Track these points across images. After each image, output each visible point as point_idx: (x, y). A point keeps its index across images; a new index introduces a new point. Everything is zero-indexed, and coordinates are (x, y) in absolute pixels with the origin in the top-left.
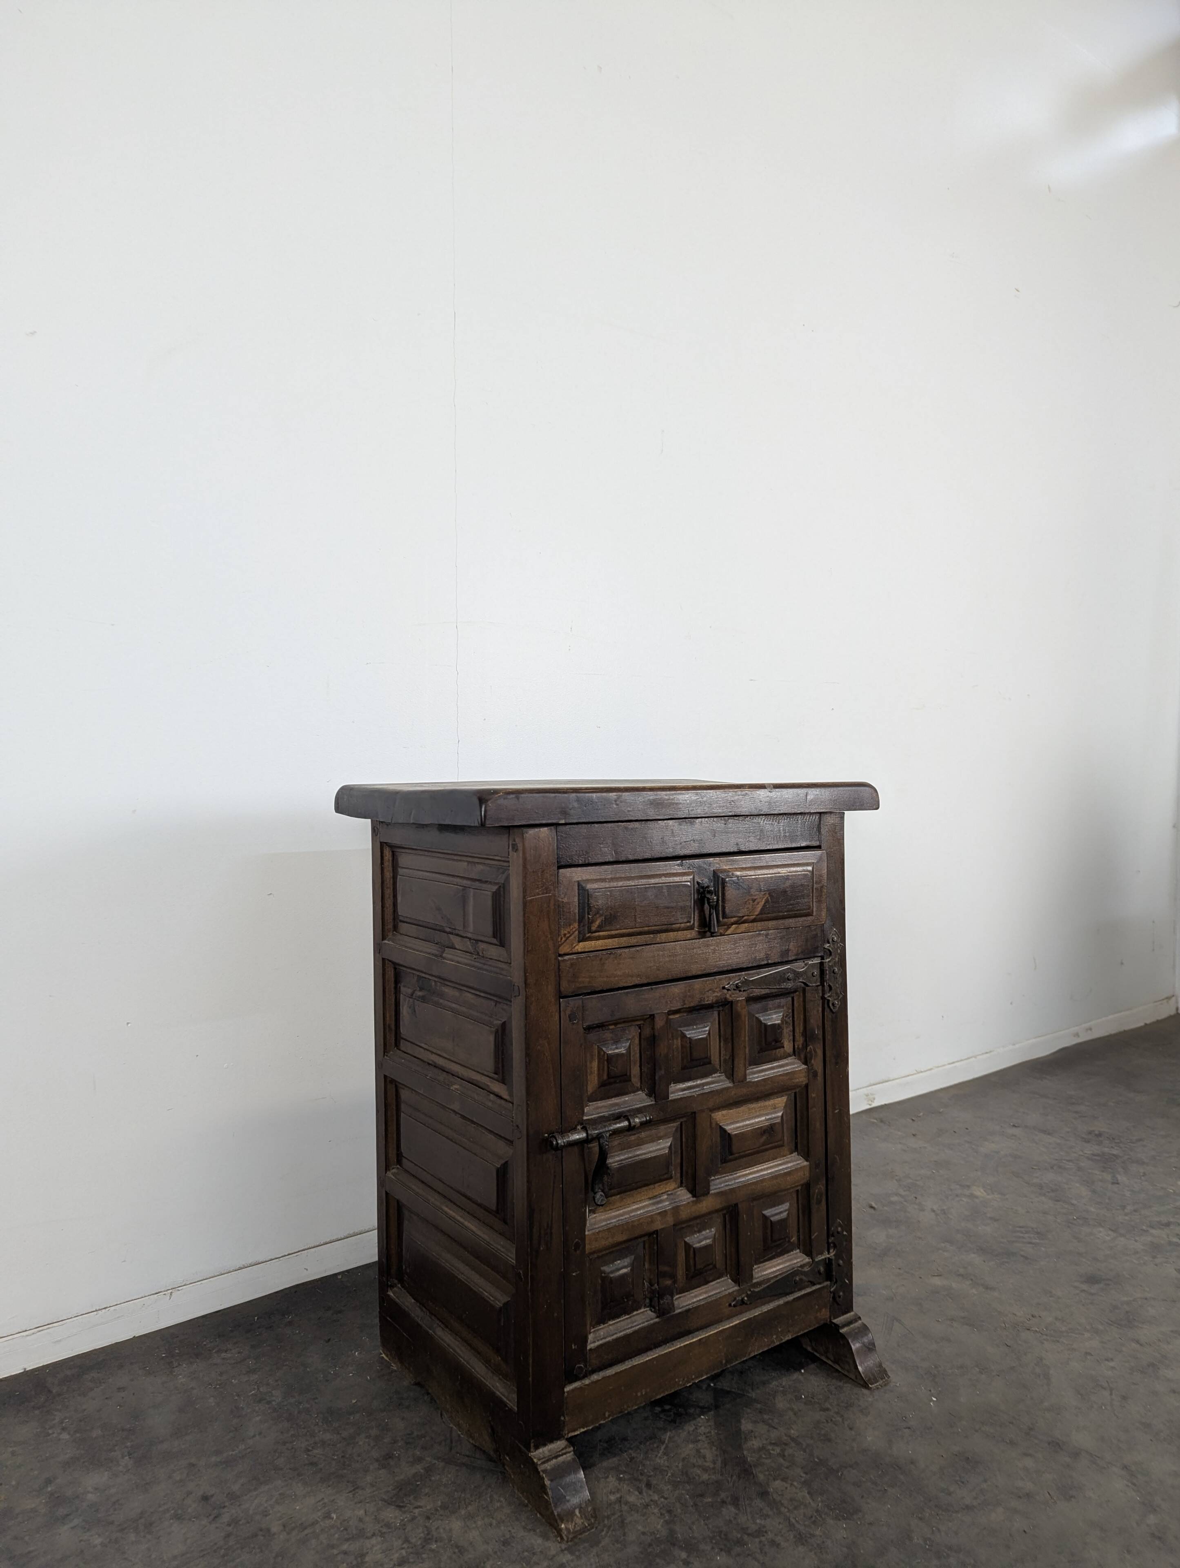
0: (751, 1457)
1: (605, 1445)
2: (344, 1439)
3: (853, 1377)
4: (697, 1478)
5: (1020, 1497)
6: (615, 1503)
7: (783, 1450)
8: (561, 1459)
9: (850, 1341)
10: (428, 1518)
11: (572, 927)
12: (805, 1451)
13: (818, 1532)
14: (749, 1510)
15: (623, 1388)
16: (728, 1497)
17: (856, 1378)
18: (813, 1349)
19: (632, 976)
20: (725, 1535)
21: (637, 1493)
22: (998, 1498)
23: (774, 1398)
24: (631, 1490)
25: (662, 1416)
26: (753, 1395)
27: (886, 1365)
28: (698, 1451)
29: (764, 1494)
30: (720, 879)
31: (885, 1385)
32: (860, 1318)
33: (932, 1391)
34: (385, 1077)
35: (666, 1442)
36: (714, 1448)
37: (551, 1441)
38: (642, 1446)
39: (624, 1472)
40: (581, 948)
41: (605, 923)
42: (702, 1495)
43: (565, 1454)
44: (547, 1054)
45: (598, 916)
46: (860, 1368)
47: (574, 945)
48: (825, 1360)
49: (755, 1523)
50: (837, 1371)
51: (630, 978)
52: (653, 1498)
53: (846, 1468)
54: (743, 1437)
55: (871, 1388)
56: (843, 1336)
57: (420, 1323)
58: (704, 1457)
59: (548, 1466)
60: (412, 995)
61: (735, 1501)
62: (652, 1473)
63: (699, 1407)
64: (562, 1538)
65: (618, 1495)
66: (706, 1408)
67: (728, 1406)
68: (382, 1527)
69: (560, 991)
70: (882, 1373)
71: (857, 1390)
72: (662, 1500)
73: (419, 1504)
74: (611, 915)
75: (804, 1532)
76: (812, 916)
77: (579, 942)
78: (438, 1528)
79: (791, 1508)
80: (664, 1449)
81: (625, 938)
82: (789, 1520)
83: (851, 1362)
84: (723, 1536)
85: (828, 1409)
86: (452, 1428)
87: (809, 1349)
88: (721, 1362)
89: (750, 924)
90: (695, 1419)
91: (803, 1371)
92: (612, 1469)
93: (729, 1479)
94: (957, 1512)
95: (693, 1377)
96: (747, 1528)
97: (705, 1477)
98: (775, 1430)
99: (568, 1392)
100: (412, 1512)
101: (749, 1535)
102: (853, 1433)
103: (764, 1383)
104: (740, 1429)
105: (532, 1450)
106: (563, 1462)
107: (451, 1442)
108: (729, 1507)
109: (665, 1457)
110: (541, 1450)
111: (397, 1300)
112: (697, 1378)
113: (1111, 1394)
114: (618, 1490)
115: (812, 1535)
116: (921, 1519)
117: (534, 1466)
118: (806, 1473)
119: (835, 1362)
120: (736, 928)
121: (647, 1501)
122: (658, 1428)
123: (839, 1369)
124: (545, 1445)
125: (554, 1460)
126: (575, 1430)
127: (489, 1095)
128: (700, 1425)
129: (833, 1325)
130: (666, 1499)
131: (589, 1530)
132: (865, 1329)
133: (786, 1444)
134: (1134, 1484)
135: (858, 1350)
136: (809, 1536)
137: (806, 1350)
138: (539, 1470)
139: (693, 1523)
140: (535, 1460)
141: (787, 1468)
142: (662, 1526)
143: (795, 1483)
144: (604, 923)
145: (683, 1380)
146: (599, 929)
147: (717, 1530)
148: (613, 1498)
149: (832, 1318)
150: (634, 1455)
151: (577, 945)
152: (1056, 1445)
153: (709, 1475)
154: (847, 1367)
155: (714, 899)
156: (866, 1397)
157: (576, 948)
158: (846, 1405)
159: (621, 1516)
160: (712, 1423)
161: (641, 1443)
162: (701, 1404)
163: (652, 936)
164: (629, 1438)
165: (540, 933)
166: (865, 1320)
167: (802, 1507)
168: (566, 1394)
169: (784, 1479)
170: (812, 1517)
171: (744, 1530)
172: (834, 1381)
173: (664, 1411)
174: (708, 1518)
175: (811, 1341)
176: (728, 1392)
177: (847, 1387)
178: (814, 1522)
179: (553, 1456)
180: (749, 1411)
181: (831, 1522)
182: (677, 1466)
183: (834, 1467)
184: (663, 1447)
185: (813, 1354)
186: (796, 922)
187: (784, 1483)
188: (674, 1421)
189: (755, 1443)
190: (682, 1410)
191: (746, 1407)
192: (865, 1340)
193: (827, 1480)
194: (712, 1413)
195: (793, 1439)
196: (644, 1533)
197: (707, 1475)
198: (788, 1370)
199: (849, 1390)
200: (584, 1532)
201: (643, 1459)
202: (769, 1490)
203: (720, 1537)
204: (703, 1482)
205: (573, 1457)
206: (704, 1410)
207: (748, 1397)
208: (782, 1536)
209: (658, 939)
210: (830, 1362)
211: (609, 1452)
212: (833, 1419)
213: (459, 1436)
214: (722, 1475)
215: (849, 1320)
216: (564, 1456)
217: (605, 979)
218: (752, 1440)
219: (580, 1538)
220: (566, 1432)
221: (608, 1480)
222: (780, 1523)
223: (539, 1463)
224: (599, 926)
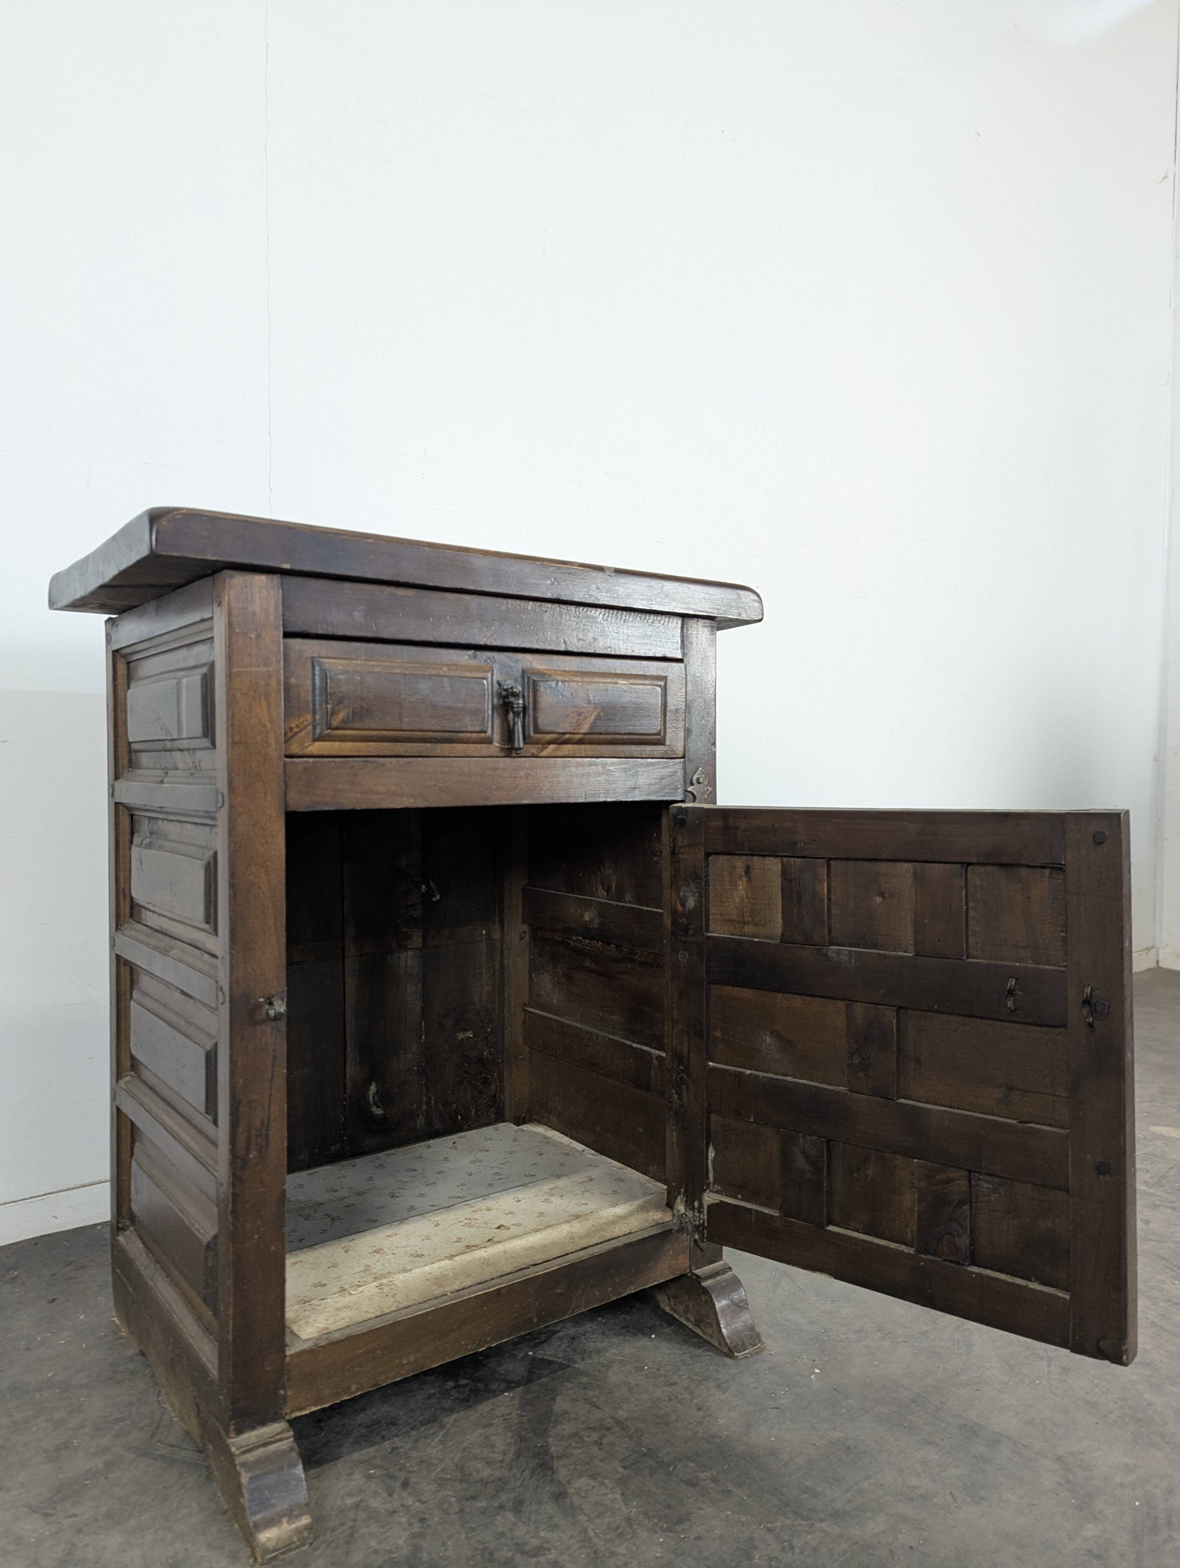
0: (556, 1446)
1: (364, 1430)
2: (15, 1423)
3: (716, 1344)
4: (474, 1473)
5: (911, 1499)
6: (350, 1509)
7: (602, 1437)
8: (272, 1448)
9: (713, 1296)
10: (79, 1531)
11: (302, 719)
12: (631, 1438)
13: (622, 1550)
14: (533, 1517)
15: (379, 1352)
16: (508, 1501)
17: (720, 1344)
18: (672, 1309)
19: (401, 796)
20: (491, 1554)
21: (385, 1495)
22: (881, 1501)
23: (608, 1370)
24: (379, 1491)
25: (453, 1392)
26: (581, 1365)
27: (761, 1329)
28: (487, 1438)
29: (560, 1496)
30: (531, 681)
31: (757, 1353)
32: (730, 1269)
33: (817, 1362)
34: (118, 957)
35: (448, 1427)
36: (510, 1434)
37: (263, 1423)
38: (414, 1433)
39: (376, 1467)
40: (317, 750)
41: (353, 719)
42: (474, 1498)
43: (280, 1440)
44: (264, 888)
45: (341, 706)
46: (723, 1330)
47: (307, 744)
48: (685, 1322)
49: (537, 1537)
50: (698, 1336)
51: (398, 798)
52: (405, 1502)
53: (681, 1460)
54: (553, 1419)
55: (737, 1357)
56: (705, 1291)
57: (143, 1272)
58: (493, 1446)
59: (250, 1457)
60: (141, 843)
61: (518, 1506)
62: (415, 1469)
63: (505, 1381)
64: (255, 1559)
65: (358, 1499)
66: (514, 1382)
67: (544, 1380)
68: (9, 1543)
69: (286, 804)
70: (752, 1337)
71: (718, 1359)
72: (418, 1504)
73: (74, 1511)
74: (362, 707)
75: (603, 1549)
76: (664, 744)
77: (315, 740)
78: (87, 1545)
79: (593, 1516)
80: (443, 1436)
81: (386, 744)
82: (586, 1532)
83: (714, 1324)
84: (487, 1556)
85: (674, 1384)
86: (166, 1408)
87: (667, 1309)
88: (531, 1320)
89: (576, 747)
90: (495, 1396)
91: (653, 1336)
92: (362, 1462)
93: (519, 1477)
94: (821, 1520)
95: (489, 1339)
96: (525, 1544)
97: (486, 1472)
98: (598, 1411)
99: (291, 1356)
100: (60, 1523)
101: (523, 1553)
102: (702, 1414)
103: (599, 1351)
104: (552, 1410)
105: (232, 1434)
106: (274, 1452)
107: (158, 1427)
108: (507, 1514)
109: (440, 1447)
110: (245, 1436)
111: (126, 1245)
112: (493, 1340)
113: (1049, 1366)
114: (362, 1491)
115: (613, 1554)
116: (769, 1530)
117: (231, 1457)
118: (625, 1468)
119: (697, 1324)
120: (555, 750)
121: (396, 1505)
122: (442, 1409)
123: (701, 1334)
124: (253, 1428)
125: (262, 1450)
126: (301, 1409)
127: (203, 955)
128: (499, 1404)
129: (694, 1277)
130: (422, 1502)
131: (297, 1547)
132: (735, 1283)
133: (608, 1429)
134: (1069, 1482)
135: (723, 1309)
136: (608, 1555)
137: (664, 1311)
138: (237, 1462)
139: (450, 1537)
140: (233, 1449)
141: (602, 1460)
142: (405, 1541)
143: (607, 1482)
144: (351, 716)
145: (474, 1342)
146: (343, 725)
147: (481, 1547)
148: (349, 1501)
149: (693, 1268)
150: (399, 1444)
151: (312, 744)
152: (971, 1431)
153: (493, 1470)
154: (709, 1331)
155: (518, 704)
156: (727, 1369)
157: (310, 748)
158: (700, 1378)
159: (352, 1528)
160: (516, 1402)
161: (412, 1429)
162: (509, 1378)
163: (429, 745)
164: (399, 1422)
165: (253, 720)
166: (735, 1271)
167: (609, 1514)
168: (288, 1359)
169: (593, 1477)
170: (618, 1528)
171: (519, 1548)
172: (692, 1349)
173: (457, 1387)
174: (473, 1530)
175: (669, 1299)
176: (550, 1362)
177: (707, 1356)
178: (620, 1535)
179: (261, 1443)
180: (570, 1385)
181: (643, 1534)
182: (453, 1459)
183: (666, 1459)
184: (441, 1434)
185: (671, 1315)
186: (641, 751)
187: (591, 1481)
188: (466, 1400)
189: (567, 1428)
190: (482, 1385)
191: (568, 1381)
192: (735, 1297)
193: (651, 1476)
194: (521, 1389)
195: (619, 1423)
196: (376, 1552)
197: (489, 1470)
198: (635, 1335)
199: (707, 1361)
200: (290, 1550)
201: (409, 1449)
202: (569, 1491)
203: (482, 1556)
204: (482, 1480)
205: (291, 1445)
206: (510, 1385)
207: (574, 1368)
208: (570, 1555)
209: (438, 751)
210: (690, 1325)
211: (365, 1441)
212: (679, 1396)
213: (172, 1418)
214: (510, 1469)
215: (715, 1271)
216: (279, 1444)
217: (359, 795)
218: (564, 1424)
219: (282, 1560)
220: (288, 1411)
221: (352, 1477)
222: (572, 1537)
223: (238, 1452)
224: (343, 721)
